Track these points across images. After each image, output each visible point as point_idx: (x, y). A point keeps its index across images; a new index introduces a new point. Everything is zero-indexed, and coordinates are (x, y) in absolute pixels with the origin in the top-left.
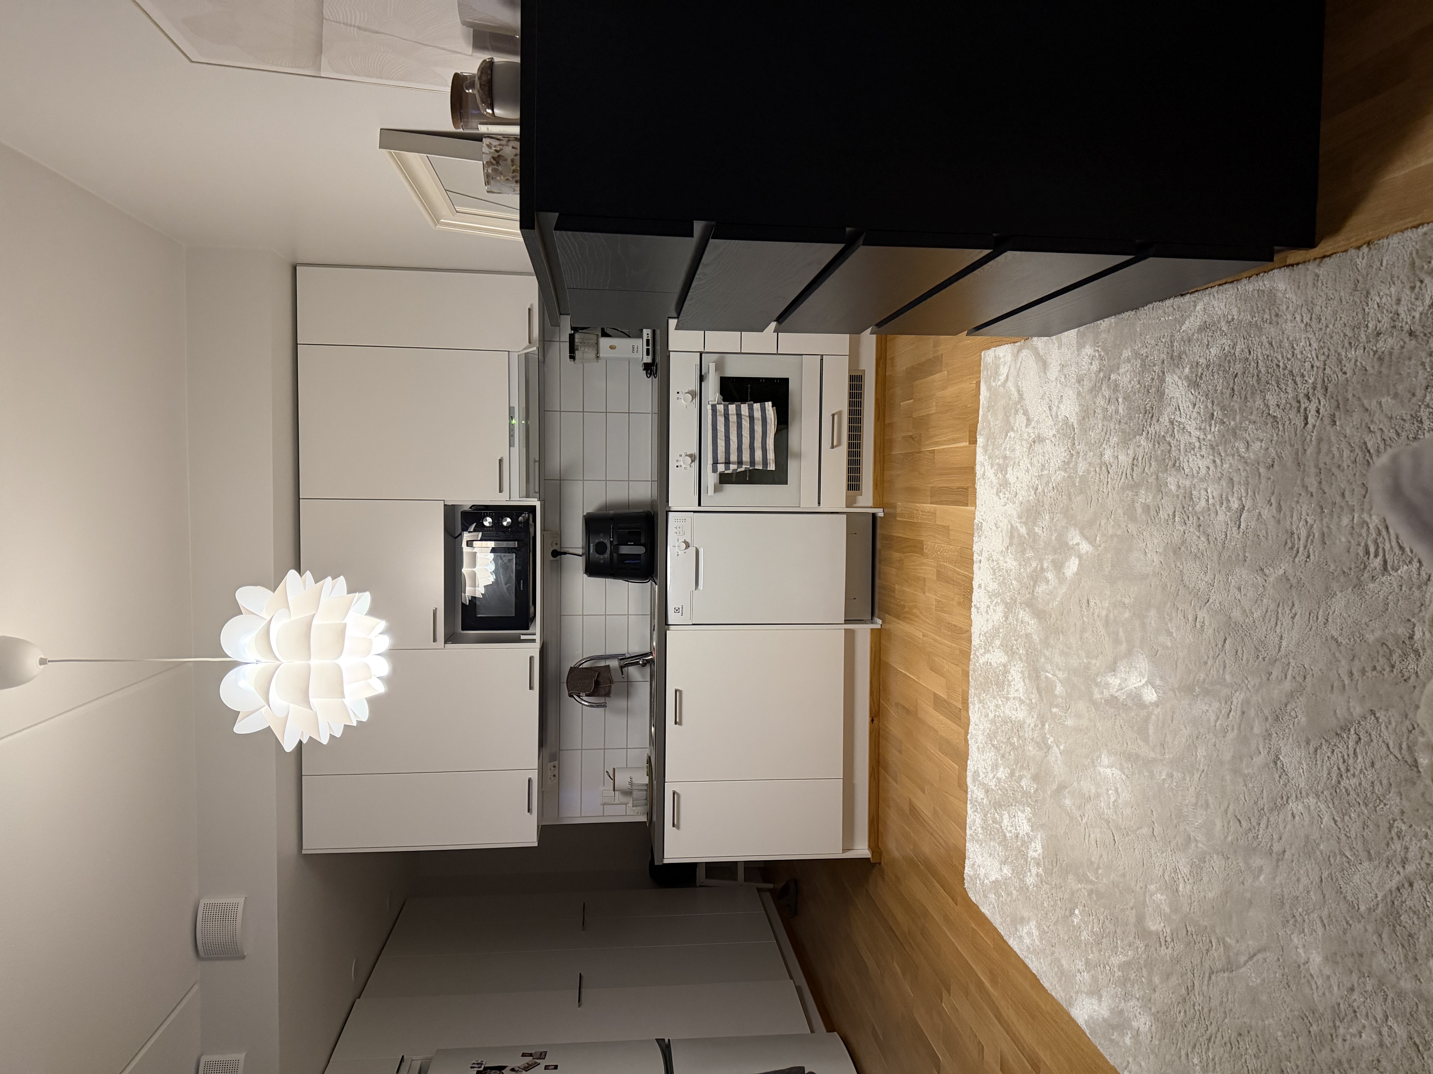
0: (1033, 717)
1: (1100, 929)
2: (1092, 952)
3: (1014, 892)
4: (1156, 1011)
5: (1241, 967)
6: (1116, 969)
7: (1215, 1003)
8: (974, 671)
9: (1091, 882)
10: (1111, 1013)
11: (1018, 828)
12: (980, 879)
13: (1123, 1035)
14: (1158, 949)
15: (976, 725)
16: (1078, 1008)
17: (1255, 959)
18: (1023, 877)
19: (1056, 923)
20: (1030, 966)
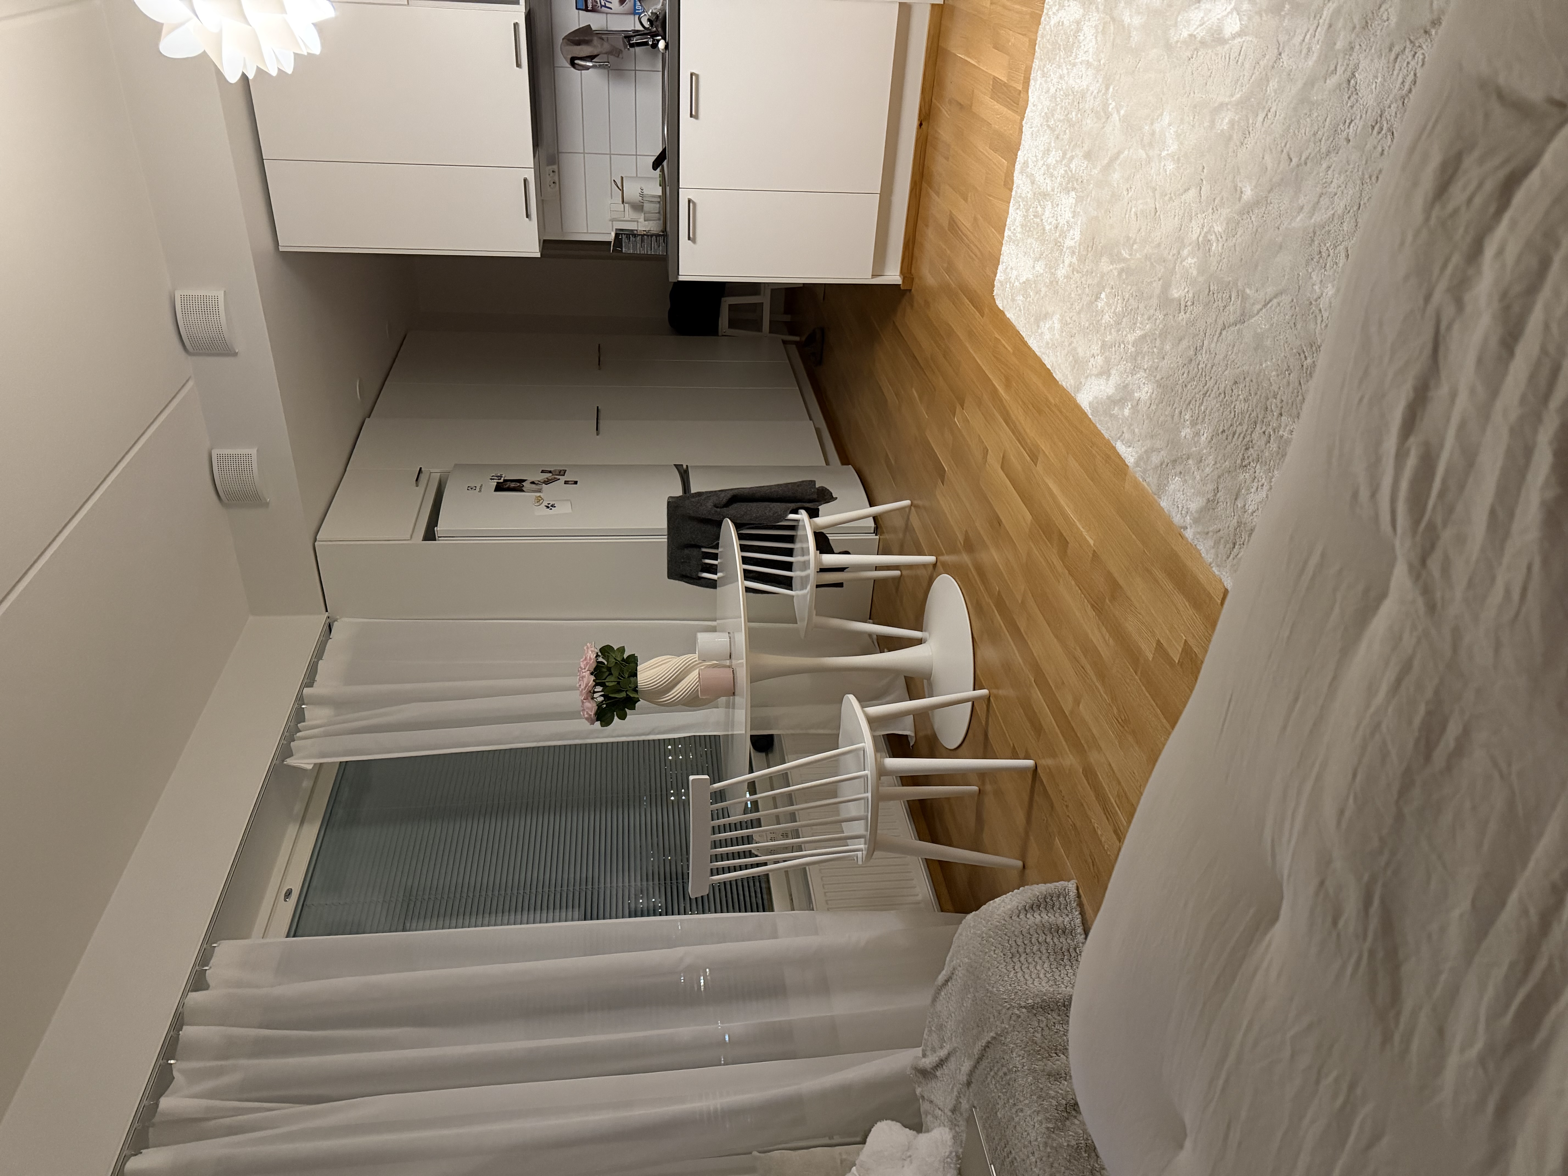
0: (1098, 81)
1: (1123, 308)
2: (1110, 333)
3: (1044, 289)
4: (1160, 377)
5: (1254, 317)
6: (1130, 347)
7: (1220, 357)
8: (1042, 37)
9: (1125, 260)
10: (1116, 390)
11: (1059, 218)
12: (1010, 282)
13: (1122, 408)
14: (1177, 315)
15: (1034, 106)
16: (1085, 392)
17: (1270, 305)
18: (1055, 270)
19: (1079, 313)
20: (1046, 362)
